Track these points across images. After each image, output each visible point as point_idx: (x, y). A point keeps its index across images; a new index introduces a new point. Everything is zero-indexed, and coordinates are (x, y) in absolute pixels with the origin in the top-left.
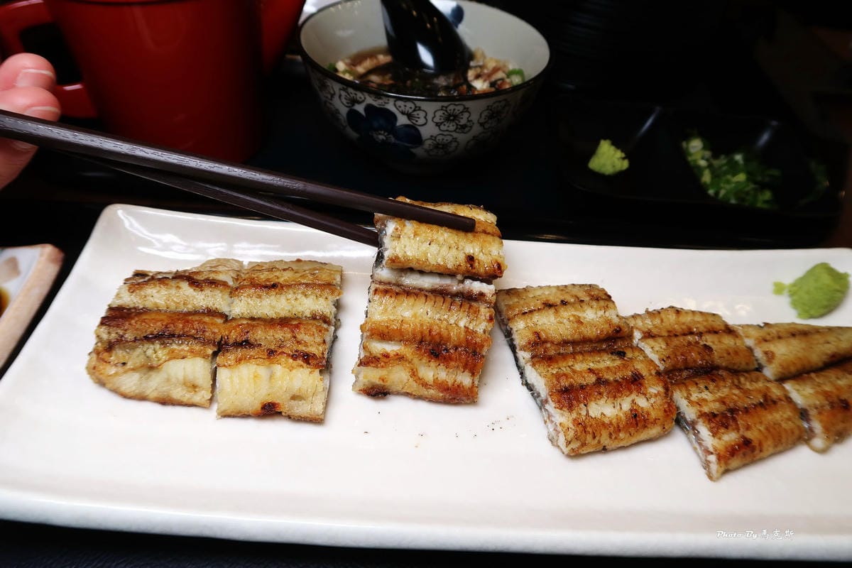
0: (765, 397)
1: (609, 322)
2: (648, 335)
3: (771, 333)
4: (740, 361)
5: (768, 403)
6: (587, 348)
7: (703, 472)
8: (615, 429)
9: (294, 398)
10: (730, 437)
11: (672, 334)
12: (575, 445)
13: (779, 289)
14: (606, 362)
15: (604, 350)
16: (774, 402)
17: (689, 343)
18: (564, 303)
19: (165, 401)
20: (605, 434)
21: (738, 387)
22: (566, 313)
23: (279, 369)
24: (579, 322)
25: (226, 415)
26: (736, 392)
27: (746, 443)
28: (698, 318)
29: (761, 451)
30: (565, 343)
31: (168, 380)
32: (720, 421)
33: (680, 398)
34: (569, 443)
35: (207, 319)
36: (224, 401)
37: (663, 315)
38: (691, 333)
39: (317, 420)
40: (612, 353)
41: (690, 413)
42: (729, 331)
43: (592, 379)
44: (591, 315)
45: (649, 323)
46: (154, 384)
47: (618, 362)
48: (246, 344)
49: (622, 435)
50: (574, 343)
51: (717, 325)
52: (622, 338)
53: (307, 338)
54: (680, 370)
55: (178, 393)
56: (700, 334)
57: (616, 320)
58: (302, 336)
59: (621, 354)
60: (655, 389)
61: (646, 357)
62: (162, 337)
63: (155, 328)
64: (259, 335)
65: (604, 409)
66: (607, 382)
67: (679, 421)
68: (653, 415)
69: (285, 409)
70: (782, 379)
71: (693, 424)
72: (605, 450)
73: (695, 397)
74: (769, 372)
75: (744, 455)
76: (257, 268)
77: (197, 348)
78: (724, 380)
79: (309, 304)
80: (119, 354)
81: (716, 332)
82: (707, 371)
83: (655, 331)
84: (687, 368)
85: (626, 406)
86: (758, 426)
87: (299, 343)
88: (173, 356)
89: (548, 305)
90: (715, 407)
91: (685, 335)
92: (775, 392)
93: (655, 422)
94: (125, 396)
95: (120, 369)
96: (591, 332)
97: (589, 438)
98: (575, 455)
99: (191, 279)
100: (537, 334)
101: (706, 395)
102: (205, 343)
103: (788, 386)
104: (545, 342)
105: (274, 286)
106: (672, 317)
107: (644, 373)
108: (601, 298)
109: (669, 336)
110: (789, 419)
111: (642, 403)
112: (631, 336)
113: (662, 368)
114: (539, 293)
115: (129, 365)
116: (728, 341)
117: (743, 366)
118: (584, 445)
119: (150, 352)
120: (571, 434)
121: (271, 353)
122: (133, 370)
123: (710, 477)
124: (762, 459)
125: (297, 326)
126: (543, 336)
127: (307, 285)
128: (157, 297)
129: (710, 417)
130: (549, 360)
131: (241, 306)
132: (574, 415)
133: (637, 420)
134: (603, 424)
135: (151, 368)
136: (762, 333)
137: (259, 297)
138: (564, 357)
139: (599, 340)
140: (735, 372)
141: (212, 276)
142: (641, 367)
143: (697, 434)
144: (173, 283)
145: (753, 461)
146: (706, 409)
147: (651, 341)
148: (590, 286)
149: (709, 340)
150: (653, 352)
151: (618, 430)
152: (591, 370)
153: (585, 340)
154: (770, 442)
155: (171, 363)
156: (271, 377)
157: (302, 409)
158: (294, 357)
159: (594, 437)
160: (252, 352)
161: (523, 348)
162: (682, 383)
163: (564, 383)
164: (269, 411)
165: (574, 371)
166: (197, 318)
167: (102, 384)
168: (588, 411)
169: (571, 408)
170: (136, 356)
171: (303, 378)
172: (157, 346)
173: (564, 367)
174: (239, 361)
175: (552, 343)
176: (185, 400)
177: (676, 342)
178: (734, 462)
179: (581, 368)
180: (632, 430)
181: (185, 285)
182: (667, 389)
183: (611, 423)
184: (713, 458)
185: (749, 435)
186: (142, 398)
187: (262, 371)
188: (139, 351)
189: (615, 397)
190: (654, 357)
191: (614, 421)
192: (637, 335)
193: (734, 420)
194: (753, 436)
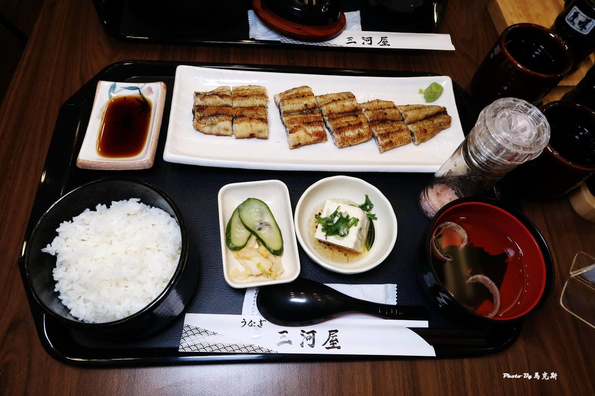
0: (400, 129)
1: (353, 105)
2: (367, 110)
3: (409, 108)
4: (396, 118)
5: (400, 130)
6: (346, 115)
7: (379, 151)
8: (353, 139)
9: (259, 132)
10: (386, 140)
11: (375, 109)
12: (341, 144)
13: (421, 92)
14: (351, 119)
15: (352, 115)
16: (403, 130)
17: (380, 112)
18: (339, 100)
19: (218, 135)
20: (350, 140)
21: (392, 126)
22: (340, 103)
23: (253, 124)
24: (344, 106)
25: (237, 138)
26: (391, 127)
27: (391, 142)
28: (385, 103)
30: (339, 113)
31: (219, 128)
32: (384, 136)
33: (373, 129)
34: (339, 144)
35: (228, 108)
36: (237, 135)
37: (373, 103)
38: (382, 109)
39: (266, 138)
40: (354, 116)
41: (376, 134)
42: (395, 107)
43: (347, 124)
44: (348, 104)
45: (368, 106)
46: (215, 129)
47: (355, 119)
48: (242, 116)
49: (355, 141)
50: (342, 113)
51: (391, 106)
52: (358, 111)
53: (260, 113)
54: (376, 121)
55: (222, 132)
56: (384, 109)
57: (356, 105)
58: (259, 113)
59: (357, 116)
60: (366, 126)
61: (365, 117)
62: (216, 115)
63: (214, 112)
64: (246, 113)
65: (350, 133)
66: (351, 125)
67: (373, 136)
68: (365, 134)
69: (257, 135)
70: (409, 124)
71: (377, 137)
72: (350, 145)
73: (377, 130)
74: (406, 121)
75: (390, 146)
76: (237, 90)
77: (227, 118)
78: (388, 124)
79: (258, 102)
80: (204, 120)
81: (390, 108)
82: (384, 121)
83: (370, 108)
84: (378, 120)
85: (357, 132)
86: (396, 137)
87: (259, 115)
88: (220, 121)
89: (334, 101)
90: (383, 132)
91: (379, 109)
92: (404, 127)
93: (366, 137)
94: (205, 134)
95: (204, 125)
96: (347, 109)
97: (345, 142)
98: (341, 147)
99: (214, 94)
100: (330, 111)
101: (382, 129)
102: (229, 116)
103: (409, 126)
104: (333, 113)
105: (246, 96)
106: (376, 103)
107: (363, 122)
108: (351, 97)
109: (374, 110)
110: (406, 135)
111: (362, 131)
112: (361, 110)
113: (369, 120)
114: (331, 96)
115: (206, 124)
116: (393, 111)
117: (397, 119)
118: (344, 144)
119: (213, 120)
120: (340, 141)
121: (251, 119)
122: (208, 125)
123: (380, 153)
124: (396, 147)
125: (257, 110)
126: (332, 112)
127: (257, 95)
128: (209, 101)
129: (381, 135)
130: (334, 119)
131: (236, 103)
132: (341, 136)
133: (360, 136)
134: (350, 138)
135: (213, 125)
136: (406, 108)
137: (242, 100)
138: (338, 118)
139: (350, 112)
140: (393, 121)
141: (224, 93)
142: (362, 120)
143: (378, 140)
144: (213, 96)
145: (393, 148)
146: (380, 133)
147: (367, 112)
148: (348, 92)
149: (387, 111)
150: (368, 115)
151: (354, 139)
152: (346, 122)
153: (345, 112)
154: (399, 142)
155: (219, 123)
156: (251, 126)
157: (262, 135)
158: (258, 120)
159: (347, 142)
160: (244, 118)
161: (326, 116)
162: (375, 125)
163: (338, 126)
164: (252, 136)
165: (341, 123)
166: (225, 108)
167: (198, 130)
168: (345, 134)
169: (340, 133)
170: (209, 121)
171: (261, 126)
172: (215, 118)
173: (338, 121)
174: (241, 121)
175: (335, 114)
176: (224, 134)
177: (376, 112)
178: (387, 148)
179: (344, 121)
180: (359, 139)
181: (217, 97)
182: (370, 126)
184: (381, 147)
185: (392, 140)
186: (211, 134)
187: (248, 124)
188: (209, 119)
189: (353, 129)
190: (368, 117)
191: (353, 137)
192: (364, 110)
193: (388, 135)
194: (394, 140)
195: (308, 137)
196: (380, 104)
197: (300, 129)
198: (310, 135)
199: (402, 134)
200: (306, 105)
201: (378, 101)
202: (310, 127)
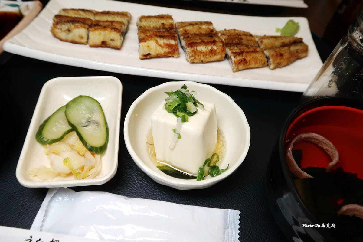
1: (210, 29)
4: (252, 44)
6: (202, 35)
7: (232, 70)
8: (205, 54)
9: (111, 40)
10: (239, 58)
12: (192, 59)
15: (207, 36)
16: (258, 52)
17: (236, 37)
18: (196, 24)
19: (73, 42)
20: (202, 55)
22: (196, 26)
23: (107, 32)
24: (200, 28)
25: (92, 46)
27: (245, 60)
28: (242, 32)
29: (250, 64)
30: (195, 34)
31: (74, 35)
32: (237, 54)
33: (227, 49)
34: (190, 57)
36: (91, 42)
37: (230, 31)
38: (238, 35)
41: (230, 53)
42: (251, 36)
43: (200, 41)
44: (204, 27)
46: (70, 36)
47: (210, 38)
48: (98, 25)
49: (207, 57)
50: (198, 35)
51: (248, 34)
53: (116, 25)
54: (230, 43)
55: (77, 40)
56: (240, 35)
57: (212, 28)
59: (212, 37)
60: (219, 45)
62: (72, 22)
65: (202, 48)
66: (204, 42)
67: (227, 57)
69: (108, 43)
71: (230, 57)
72: (202, 62)
75: (244, 64)
78: (243, 46)
79: (118, 19)
80: (60, 26)
81: (246, 35)
82: (239, 44)
83: (225, 33)
84: (232, 44)
85: (209, 48)
86: (250, 56)
88: (76, 27)
90: (238, 51)
91: (235, 35)
92: (259, 50)
93: (218, 54)
94: (62, 40)
95: (60, 31)
96: (203, 32)
97: (197, 57)
98: (193, 62)
100: (185, 31)
101: (236, 48)
102: (85, 25)
103: (265, 51)
104: (188, 34)
105: (107, 13)
106: (233, 31)
109: (230, 35)
110: (261, 57)
111: (215, 48)
112: (217, 34)
115: (62, 30)
116: (249, 38)
118: (195, 58)
119: (69, 26)
120: (191, 54)
121: (105, 27)
122: (64, 31)
123: (233, 72)
124: (250, 69)
125: (114, 23)
126: (188, 32)
127: (119, 14)
131: (97, 18)
132: (193, 49)
133: (212, 52)
134: (202, 52)
135: (69, 31)
137: (103, 16)
139: (206, 33)
142: (217, 40)
143: (231, 59)
146: (234, 52)
147: (223, 36)
149: (243, 37)
150: (223, 38)
152: (200, 39)
154: (253, 62)
155: (75, 29)
156: (105, 34)
157: (114, 44)
158: (112, 29)
159: (198, 56)
160: (99, 27)
162: (229, 46)
164: (104, 44)
165: (195, 39)
167: (55, 36)
168: (197, 48)
169: (191, 47)
170: (65, 27)
171: (114, 35)
172: (71, 24)
173: (192, 38)
174: (95, 30)
175: (191, 34)
176: (79, 42)
178: (241, 67)
180: (211, 55)
181: (81, 12)
183: (204, 52)
184: (234, 65)
185: (246, 58)
186: (66, 41)
188: (65, 25)
189: (206, 45)
190: (223, 40)
191: (205, 52)
192: (220, 35)
193: (242, 54)
194: (248, 59)
195: (159, 48)
196: (236, 32)
197: (151, 39)
198: (161, 46)
199: (257, 55)
200: (163, 24)
201: (235, 30)
202: (162, 39)
